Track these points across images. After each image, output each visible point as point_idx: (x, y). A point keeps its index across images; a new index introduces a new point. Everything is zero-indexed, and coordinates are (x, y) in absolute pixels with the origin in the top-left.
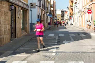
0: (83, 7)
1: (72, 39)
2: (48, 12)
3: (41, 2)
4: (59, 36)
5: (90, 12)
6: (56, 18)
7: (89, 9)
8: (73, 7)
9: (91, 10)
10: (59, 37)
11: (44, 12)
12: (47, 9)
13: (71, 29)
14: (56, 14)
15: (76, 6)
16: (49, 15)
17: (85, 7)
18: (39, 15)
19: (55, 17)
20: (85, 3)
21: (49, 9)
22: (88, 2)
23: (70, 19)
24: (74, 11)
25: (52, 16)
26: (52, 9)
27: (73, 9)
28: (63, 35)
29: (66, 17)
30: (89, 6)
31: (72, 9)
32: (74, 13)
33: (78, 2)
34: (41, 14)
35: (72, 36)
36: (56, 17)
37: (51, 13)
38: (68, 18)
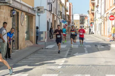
0: (105, 11)
1: (86, 52)
2: (61, 18)
3: (52, 5)
5: (113, 18)
7: (112, 14)
8: (95, 12)
9: (114, 16)
10: (71, 49)
12: (59, 14)
14: (73, 20)
15: (98, 11)
16: (63, 22)
18: (49, 21)
20: (107, 7)
21: (64, 13)
22: (111, 5)
23: (91, 27)
24: (95, 16)
25: (67, 23)
26: (68, 13)
27: (94, 13)
28: (77, 46)
29: (86, 24)
30: (112, 11)
32: (95, 19)
33: (100, 5)
34: (51, 21)
35: (87, 48)
36: (72, 23)
37: (66, 19)
38: (89, 25)
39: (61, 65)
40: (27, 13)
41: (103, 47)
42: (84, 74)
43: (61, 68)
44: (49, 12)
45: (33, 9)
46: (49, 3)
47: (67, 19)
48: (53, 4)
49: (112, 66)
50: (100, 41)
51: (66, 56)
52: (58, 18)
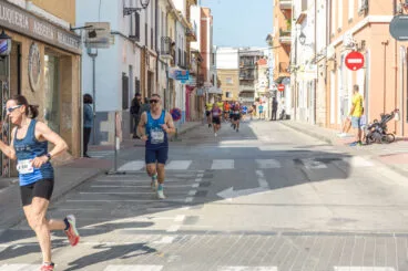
0: (329, 38)
1: (264, 183)
2: (173, 63)
3: (137, 16)
4: (213, 167)
5: (359, 61)
6: (213, 90)
7: (355, 48)
8: (292, 39)
9: (362, 53)
10: (210, 174)
11: (152, 59)
12: (166, 48)
13: (273, 140)
14: (213, 68)
15: (302, 36)
16: (179, 76)
17: (339, 40)
18: (127, 75)
19: (208, 83)
20: (338, 22)
21: (180, 45)
22: (351, 15)
23: (279, 93)
24: (293, 56)
25: (191, 81)
26: (195, 46)
27: (290, 46)
28: (228, 164)
29: (260, 84)
30: (354, 34)
31: (287, 47)
32: (293, 66)
33: (310, 13)
34: (137, 73)
35: (265, 171)
36: (212, 81)
37: (190, 68)
38: (271, 88)
39: (171, 233)
40: (50, 47)
41: (324, 166)
42: (256, 263)
43: (174, 242)
44: (127, 43)
45: (71, 32)
46: (127, 11)
47: (194, 67)
48: (142, 13)
49: (359, 235)
50: (312, 146)
51: (190, 200)
52: (160, 64)
